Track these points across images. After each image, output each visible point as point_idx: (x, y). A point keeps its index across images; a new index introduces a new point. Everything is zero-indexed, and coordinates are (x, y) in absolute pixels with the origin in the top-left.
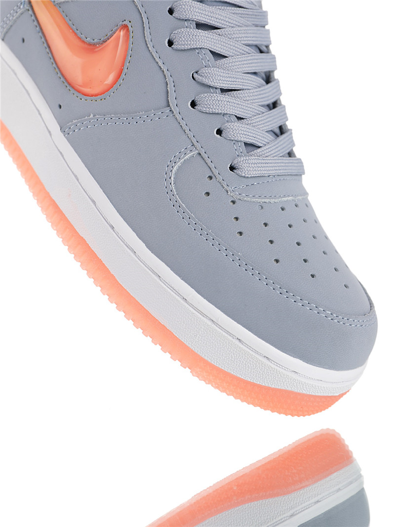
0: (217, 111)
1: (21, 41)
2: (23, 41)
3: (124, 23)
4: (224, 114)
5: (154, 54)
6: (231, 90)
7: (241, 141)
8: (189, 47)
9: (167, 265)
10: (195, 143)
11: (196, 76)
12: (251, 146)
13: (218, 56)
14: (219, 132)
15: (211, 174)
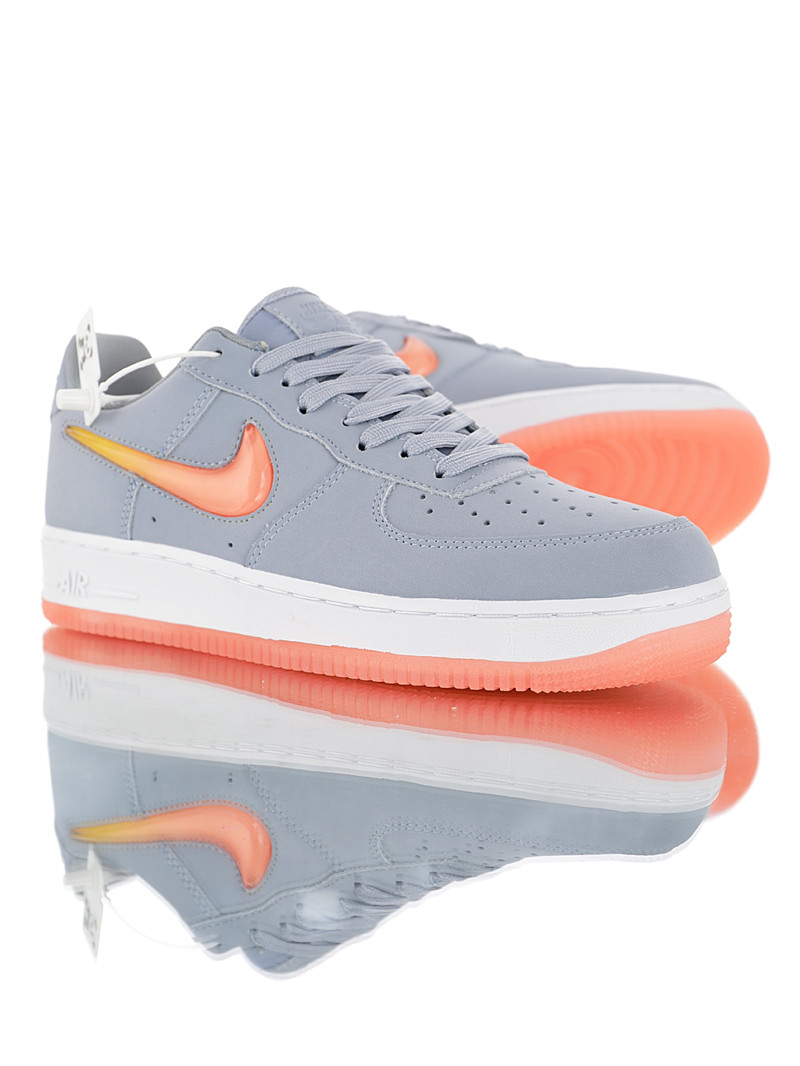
0: (389, 438)
1: (152, 521)
2: (154, 520)
3: (247, 423)
4: (399, 437)
5: (293, 429)
6: (395, 413)
7: (432, 449)
8: (323, 401)
9: (410, 597)
10: (387, 477)
11: (346, 422)
12: (446, 450)
13: (359, 395)
14: (404, 454)
15: (421, 493)
